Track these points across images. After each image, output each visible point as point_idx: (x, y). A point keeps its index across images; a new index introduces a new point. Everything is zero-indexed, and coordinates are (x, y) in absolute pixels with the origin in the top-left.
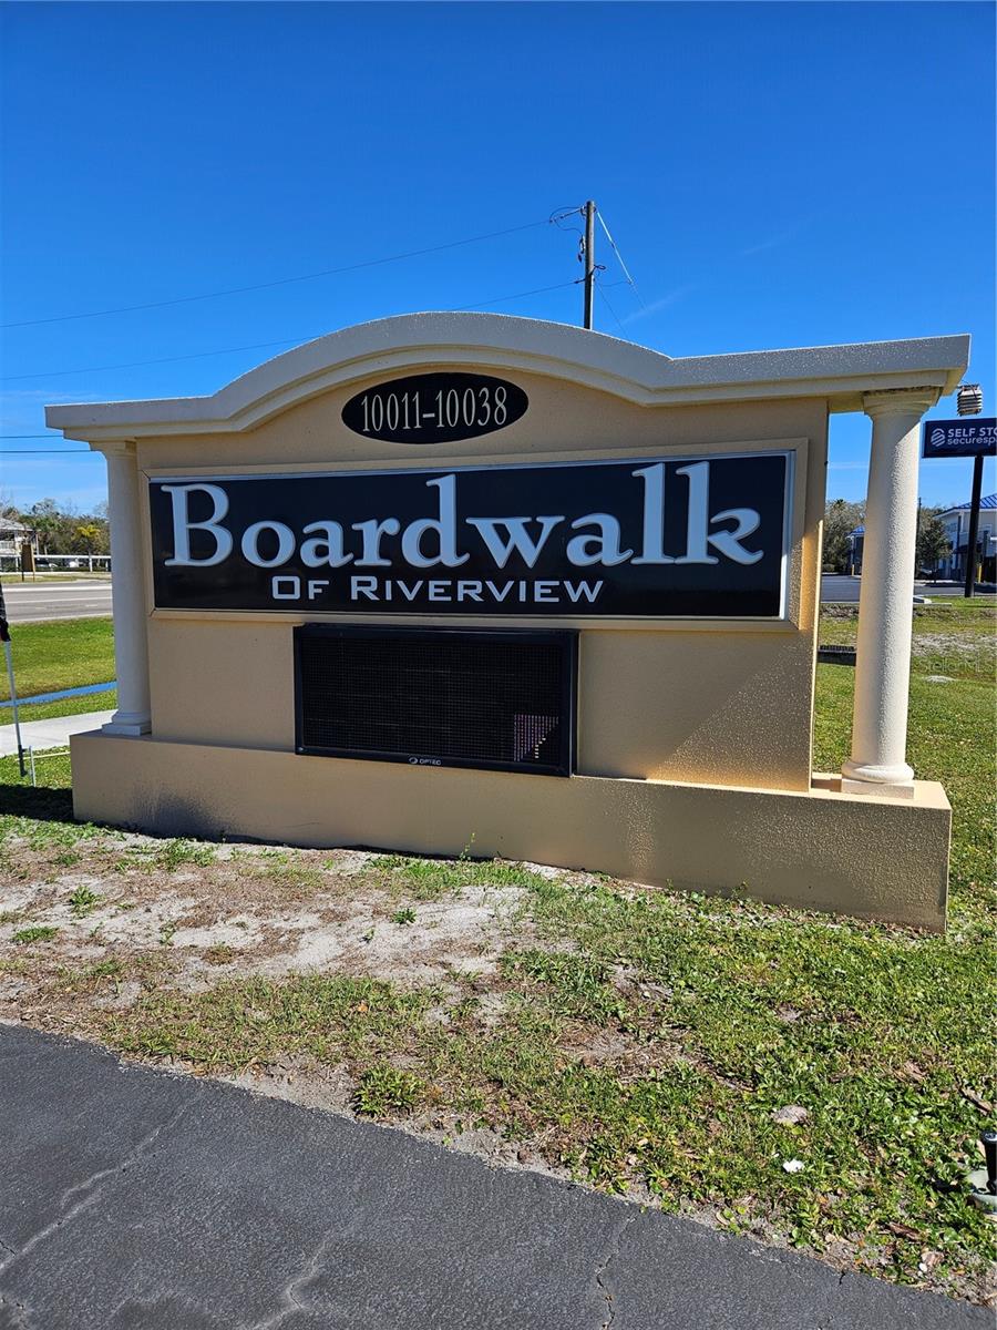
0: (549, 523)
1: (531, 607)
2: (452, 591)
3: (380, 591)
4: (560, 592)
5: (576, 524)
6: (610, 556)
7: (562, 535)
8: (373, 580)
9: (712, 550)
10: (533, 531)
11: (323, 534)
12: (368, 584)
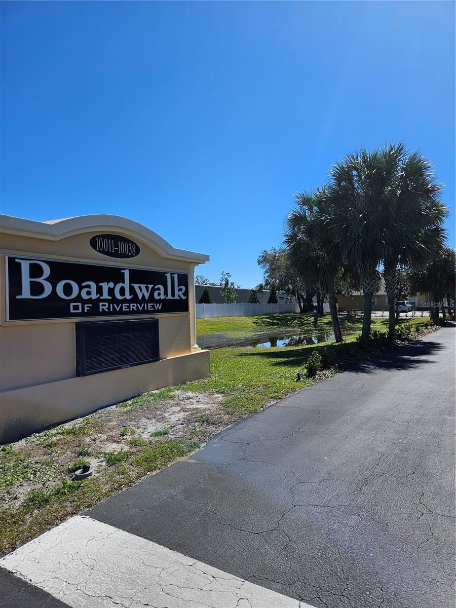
0: (150, 286)
1: (148, 312)
2: (129, 307)
3: (109, 308)
4: (153, 307)
5: (156, 287)
6: (162, 297)
7: (153, 290)
8: (107, 304)
9: (179, 296)
10: (147, 288)
11: (89, 286)
12: (105, 305)
